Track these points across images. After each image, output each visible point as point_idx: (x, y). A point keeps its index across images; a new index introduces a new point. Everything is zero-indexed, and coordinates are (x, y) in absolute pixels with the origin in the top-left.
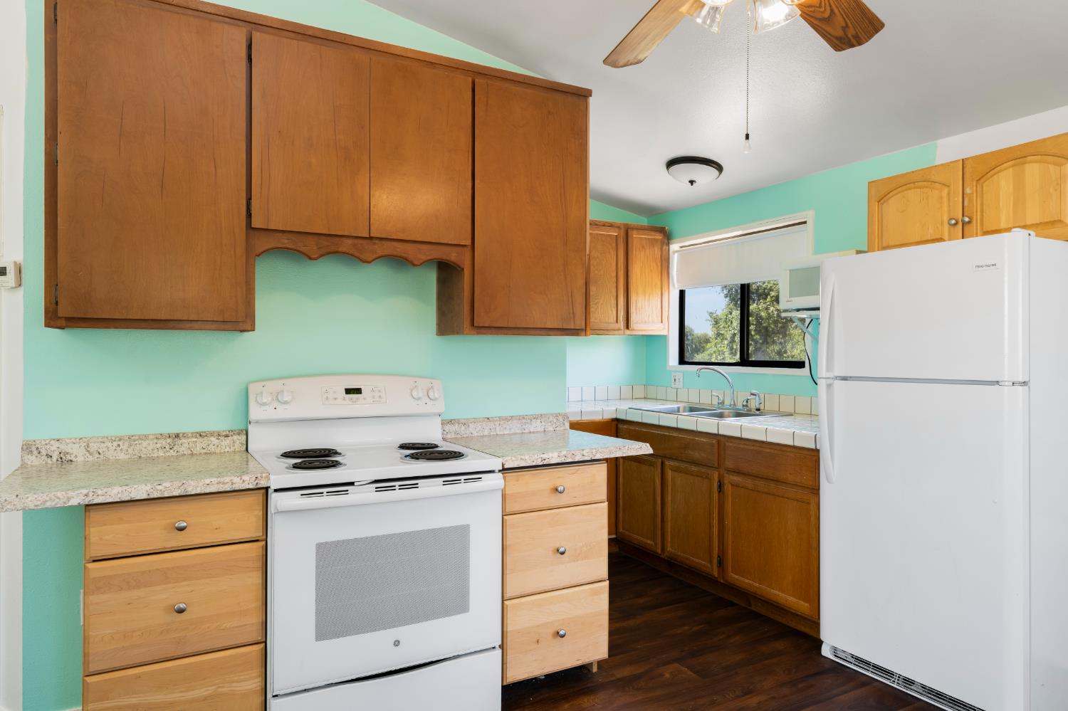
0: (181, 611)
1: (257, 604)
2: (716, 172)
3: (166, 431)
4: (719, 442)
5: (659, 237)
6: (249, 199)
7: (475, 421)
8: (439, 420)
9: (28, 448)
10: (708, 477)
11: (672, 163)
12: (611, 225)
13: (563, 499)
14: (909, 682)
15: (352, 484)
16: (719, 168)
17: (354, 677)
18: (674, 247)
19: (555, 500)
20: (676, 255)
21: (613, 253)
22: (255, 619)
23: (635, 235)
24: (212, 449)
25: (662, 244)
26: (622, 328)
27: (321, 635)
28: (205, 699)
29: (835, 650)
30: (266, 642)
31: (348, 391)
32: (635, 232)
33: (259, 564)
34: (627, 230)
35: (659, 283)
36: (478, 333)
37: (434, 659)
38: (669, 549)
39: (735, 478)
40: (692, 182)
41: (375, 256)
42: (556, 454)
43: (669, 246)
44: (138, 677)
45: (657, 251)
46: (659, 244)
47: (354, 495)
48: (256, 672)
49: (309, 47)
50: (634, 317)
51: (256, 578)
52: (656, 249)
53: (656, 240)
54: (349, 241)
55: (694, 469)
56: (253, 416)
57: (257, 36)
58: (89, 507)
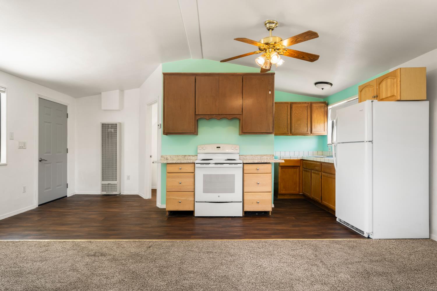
0: (180, 183)
1: (193, 184)
2: (330, 86)
3: (183, 155)
4: (321, 164)
5: (323, 105)
6: (195, 109)
7: (248, 155)
8: (238, 155)
9: (162, 156)
10: (319, 174)
11: (316, 84)
12: (305, 103)
13: (259, 172)
14: (353, 227)
15: (210, 163)
16: (331, 84)
17: (210, 201)
18: (329, 107)
19: (256, 172)
20: (330, 110)
21: (306, 111)
22: (193, 187)
23: (314, 105)
24: (191, 158)
25: (325, 107)
26: (309, 133)
27: (204, 192)
28: (184, 200)
29: (340, 220)
30: (194, 192)
31: (217, 147)
32: (314, 104)
33: (193, 177)
34: (311, 104)
35: (323, 119)
36: (244, 134)
37: (227, 201)
38: (312, 196)
39: (324, 174)
40: (323, 89)
41: (220, 118)
42: (257, 161)
43: (327, 107)
44: (174, 194)
45: (323, 110)
46: (323, 107)
47: (210, 165)
48: (193, 197)
49: (207, 77)
50: (313, 130)
51: (193, 180)
52: (322, 109)
53: (322, 106)
54: (215, 115)
55: (317, 172)
56: (198, 152)
57: (197, 77)
58: (167, 164)
